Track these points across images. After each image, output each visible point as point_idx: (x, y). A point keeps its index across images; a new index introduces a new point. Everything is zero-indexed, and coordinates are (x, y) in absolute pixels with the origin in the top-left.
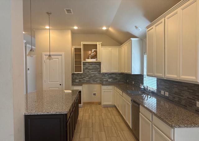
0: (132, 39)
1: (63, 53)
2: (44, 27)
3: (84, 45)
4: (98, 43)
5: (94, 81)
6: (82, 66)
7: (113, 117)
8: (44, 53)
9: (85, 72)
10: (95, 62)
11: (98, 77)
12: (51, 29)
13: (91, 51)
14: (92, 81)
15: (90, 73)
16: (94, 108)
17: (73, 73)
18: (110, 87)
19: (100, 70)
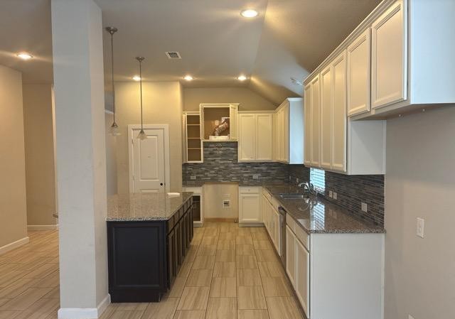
0: (289, 99)
1: (166, 126)
2: (130, 78)
3: (206, 110)
4: (231, 106)
5: (225, 178)
6: (202, 148)
7: (255, 242)
8: (131, 126)
9: (209, 161)
10: (227, 142)
11: (234, 171)
12: (144, 81)
13: (220, 120)
14: (221, 179)
15: (218, 163)
16: (223, 228)
17: (184, 162)
18: (255, 190)
19: (237, 157)
